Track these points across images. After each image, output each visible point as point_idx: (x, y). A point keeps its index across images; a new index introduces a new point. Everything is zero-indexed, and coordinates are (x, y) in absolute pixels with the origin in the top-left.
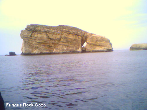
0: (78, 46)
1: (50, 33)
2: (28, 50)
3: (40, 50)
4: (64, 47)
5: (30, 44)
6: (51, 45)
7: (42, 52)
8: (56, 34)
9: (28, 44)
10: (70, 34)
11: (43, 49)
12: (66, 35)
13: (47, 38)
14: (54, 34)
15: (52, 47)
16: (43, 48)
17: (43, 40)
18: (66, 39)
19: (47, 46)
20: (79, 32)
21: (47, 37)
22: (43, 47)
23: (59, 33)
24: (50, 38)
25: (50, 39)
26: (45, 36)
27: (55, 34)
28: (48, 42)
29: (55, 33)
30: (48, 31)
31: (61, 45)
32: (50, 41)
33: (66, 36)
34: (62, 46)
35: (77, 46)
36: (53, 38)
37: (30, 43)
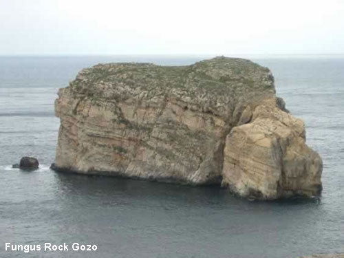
0: (198, 161)
1: (128, 104)
2: (64, 156)
3: (90, 161)
4: (158, 156)
5: (71, 137)
6: (126, 145)
7: (95, 168)
8: (148, 107)
9: (66, 136)
10: (186, 108)
11: (98, 156)
12: (174, 112)
13: (114, 121)
14: (141, 108)
15: (126, 152)
16: (101, 154)
17: (102, 127)
18: (171, 128)
19: (112, 149)
20: (222, 101)
21: (116, 117)
22: (101, 149)
23: (154, 105)
24: (126, 122)
25: (123, 126)
26: (109, 115)
27: (143, 108)
28: (117, 133)
29: (143, 105)
30: (123, 96)
31: (152, 148)
32: (123, 130)
33: (173, 115)
34: (152, 153)
35: (195, 159)
36: (134, 120)
37: (72, 134)
